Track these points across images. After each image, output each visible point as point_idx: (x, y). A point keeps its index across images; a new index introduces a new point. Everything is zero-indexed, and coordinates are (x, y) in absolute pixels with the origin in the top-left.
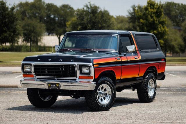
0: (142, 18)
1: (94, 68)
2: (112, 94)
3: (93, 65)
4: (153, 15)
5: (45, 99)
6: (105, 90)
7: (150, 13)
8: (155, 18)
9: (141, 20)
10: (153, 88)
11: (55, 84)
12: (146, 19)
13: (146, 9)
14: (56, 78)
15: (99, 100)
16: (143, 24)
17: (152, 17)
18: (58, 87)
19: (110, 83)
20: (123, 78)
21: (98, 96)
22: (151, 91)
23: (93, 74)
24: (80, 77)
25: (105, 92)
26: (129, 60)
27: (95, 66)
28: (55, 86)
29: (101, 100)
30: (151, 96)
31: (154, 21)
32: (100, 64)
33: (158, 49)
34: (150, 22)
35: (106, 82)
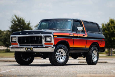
0: (106, 30)
1: (54, 38)
2: (66, 55)
3: (53, 36)
4: (113, 28)
5: (26, 59)
6: (62, 53)
7: (111, 27)
8: (114, 30)
9: (106, 31)
10: (96, 56)
11: (30, 48)
12: (109, 30)
13: (109, 24)
14: (31, 44)
15: (58, 59)
16: (107, 34)
17: (112, 29)
18: (32, 50)
19: (65, 48)
20: (74, 46)
21: (57, 57)
22: (95, 58)
23: (53, 42)
24: (45, 44)
25: (62, 54)
26: (78, 36)
27: (54, 36)
28: (30, 49)
29: (59, 59)
30: (95, 61)
31: (113, 31)
32: (58, 36)
33: (100, 32)
34: (111, 32)
35: (62, 48)
